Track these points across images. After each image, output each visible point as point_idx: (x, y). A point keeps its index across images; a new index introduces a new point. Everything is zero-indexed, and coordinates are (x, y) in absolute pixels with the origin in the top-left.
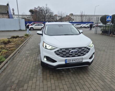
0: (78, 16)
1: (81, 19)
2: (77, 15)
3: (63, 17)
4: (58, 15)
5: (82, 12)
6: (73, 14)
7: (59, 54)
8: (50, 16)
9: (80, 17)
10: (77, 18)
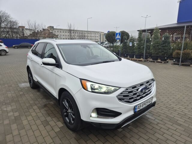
0: (62, 31)
1: (70, 35)
2: (61, 29)
3: (38, 31)
4: (25, 28)
5: (71, 25)
6: (53, 27)
7: (123, 99)
8: (11, 28)
9: (68, 32)
10: (61, 34)
